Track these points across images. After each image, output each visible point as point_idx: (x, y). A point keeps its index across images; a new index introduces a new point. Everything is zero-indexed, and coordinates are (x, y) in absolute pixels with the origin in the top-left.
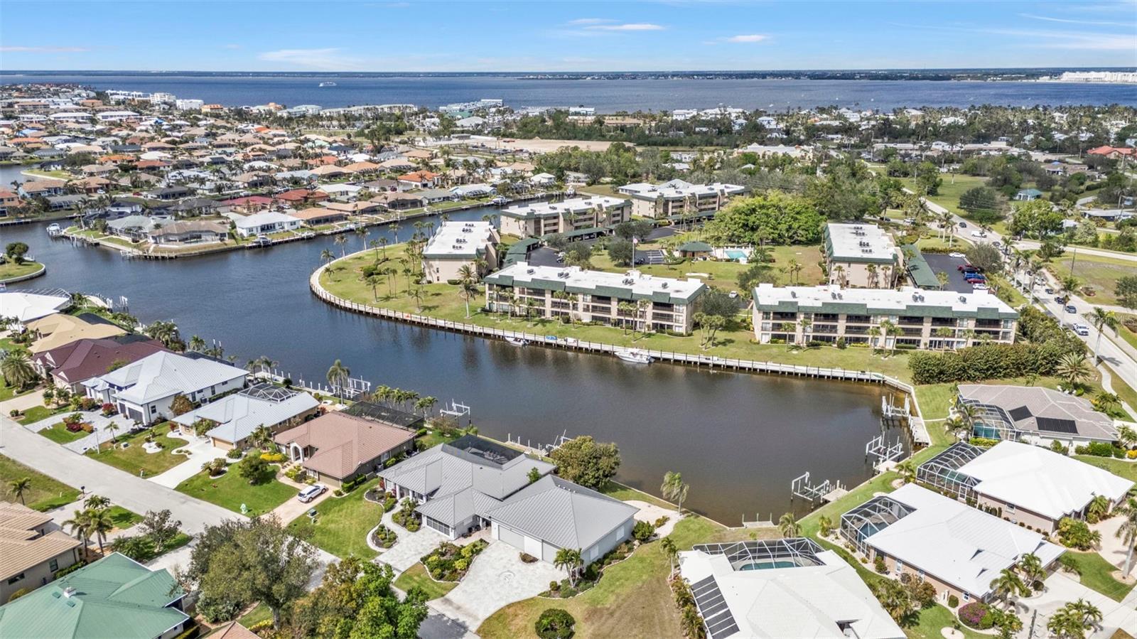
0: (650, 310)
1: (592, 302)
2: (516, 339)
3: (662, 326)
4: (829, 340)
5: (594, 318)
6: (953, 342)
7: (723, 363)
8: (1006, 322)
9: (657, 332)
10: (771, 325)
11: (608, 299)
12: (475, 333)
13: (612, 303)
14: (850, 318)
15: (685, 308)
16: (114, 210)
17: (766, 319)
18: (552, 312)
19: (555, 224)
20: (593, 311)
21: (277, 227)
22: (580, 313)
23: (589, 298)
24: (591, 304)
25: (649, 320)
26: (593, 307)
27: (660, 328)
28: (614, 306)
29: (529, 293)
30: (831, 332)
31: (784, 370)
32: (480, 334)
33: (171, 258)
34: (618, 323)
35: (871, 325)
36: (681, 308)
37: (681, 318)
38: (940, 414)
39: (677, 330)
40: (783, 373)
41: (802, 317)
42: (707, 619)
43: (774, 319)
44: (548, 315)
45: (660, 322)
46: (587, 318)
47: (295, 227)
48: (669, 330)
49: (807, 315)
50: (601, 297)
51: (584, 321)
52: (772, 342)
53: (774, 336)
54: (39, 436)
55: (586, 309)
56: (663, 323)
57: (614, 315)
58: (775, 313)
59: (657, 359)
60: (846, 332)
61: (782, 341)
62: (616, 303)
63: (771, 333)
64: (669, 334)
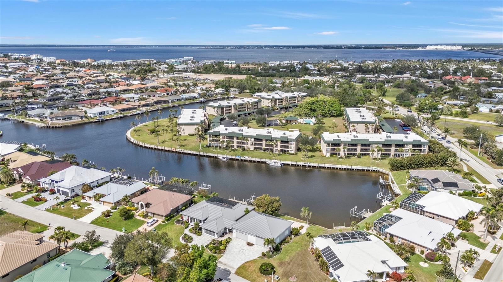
0: (279, 144)
1: (255, 141)
2: (223, 158)
3: (285, 151)
4: (354, 154)
5: (255, 148)
7: (312, 165)
8: (424, 145)
9: (283, 153)
10: (330, 149)
11: (261, 140)
13: (263, 141)
14: (362, 145)
15: (294, 143)
16: (30, 106)
17: (328, 146)
18: (237, 146)
19: (230, 110)
20: (255, 145)
21: (106, 113)
22: (249, 146)
23: (253, 140)
24: (254, 142)
25: (279, 148)
26: (255, 143)
28: (264, 143)
29: (227, 138)
30: (354, 151)
31: (337, 167)
33: (59, 127)
34: (266, 150)
35: (371, 148)
36: (292, 143)
37: (292, 147)
38: (403, 182)
39: (291, 152)
40: (337, 168)
41: (343, 145)
42: (330, 262)
43: (331, 146)
44: (235, 147)
46: (252, 148)
47: (114, 113)
48: (288, 152)
49: (345, 144)
50: (258, 139)
51: (251, 149)
52: (331, 156)
53: (331, 154)
54: (22, 204)
55: (252, 144)
56: (285, 149)
57: (264, 147)
58: (331, 144)
59: (284, 164)
60: (361, 151)
61: (335, 155)
62: (265, 141)
63: (330, 152)
64: (288, 154)
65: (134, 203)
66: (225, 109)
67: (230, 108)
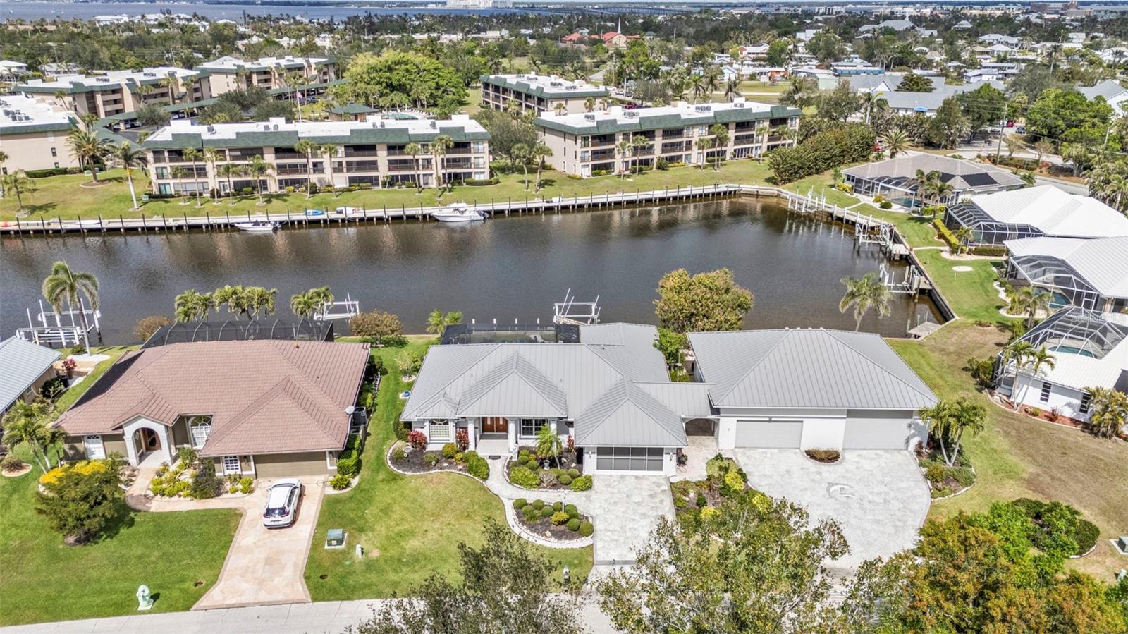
0: (437, 158)
1: (347, 156)
2: (256, 224)
3: (457, 176)
4: (647, 163)
5: (352, 180)
6: (752, 148)
8: (792, 119)
9: (453, 184)
10: (590, 154)
11: (371, 148)
12: (170, 228)
13: (379, 153)
14: (664, 134)
15: (486, 145)
17: (585, 146)
18: (281, 182)
19: (116, 102)
20: (348, 171)
22: (328, 175)
23: (341, 150)
24: (344, 160)
25: (438, 171)
26: (349, 164)
27: (455, 179)
28: (382, 157)
29: (235, 158)
30: (648, 153)
31: (640, 197)
32: (180, 228)
34: (392, 182)
35: (684, 140)
36: (481, 147)
37: (481, 161)
39: (477, 178)
40: (641, 201)
41: (621, 137)
43: (593, 146)
44: (273, 188)
45: (453, 171)
46: (341, 181)
48: (467, 180)
49: (626, 135)
50: (361, 148)
51: (337, 186)
52: (594, 175)
53: (595, 167)
55: (338, 169)
56: (458, 171)
57: (383, 172)
58: (594, 138)
59: (492, 213)
60: (663, 152)
61: (604, 171)
62: (385, 153)
63: (591, 164)
64: (468, 184)
65: (79, 439)
66: (99, 99)
67: (117, 96)
